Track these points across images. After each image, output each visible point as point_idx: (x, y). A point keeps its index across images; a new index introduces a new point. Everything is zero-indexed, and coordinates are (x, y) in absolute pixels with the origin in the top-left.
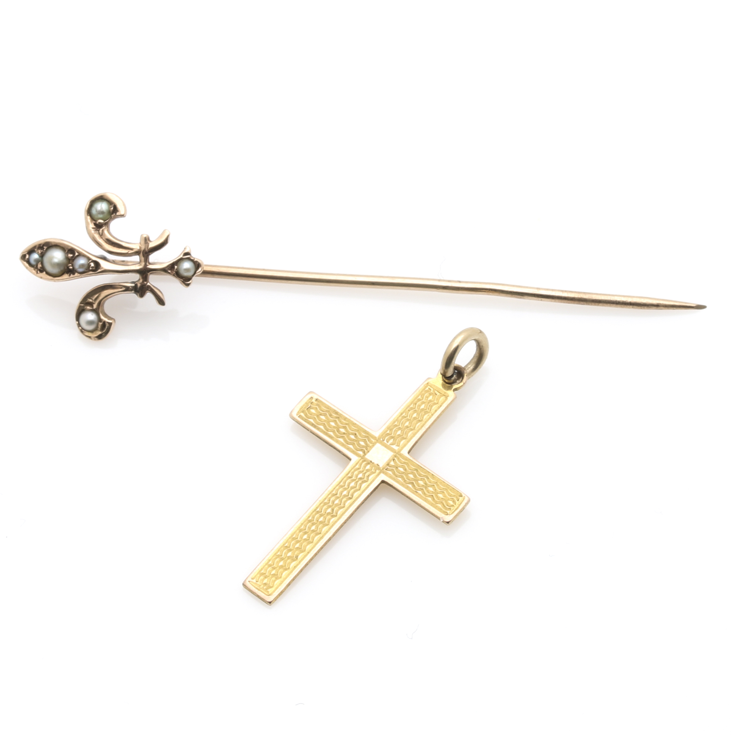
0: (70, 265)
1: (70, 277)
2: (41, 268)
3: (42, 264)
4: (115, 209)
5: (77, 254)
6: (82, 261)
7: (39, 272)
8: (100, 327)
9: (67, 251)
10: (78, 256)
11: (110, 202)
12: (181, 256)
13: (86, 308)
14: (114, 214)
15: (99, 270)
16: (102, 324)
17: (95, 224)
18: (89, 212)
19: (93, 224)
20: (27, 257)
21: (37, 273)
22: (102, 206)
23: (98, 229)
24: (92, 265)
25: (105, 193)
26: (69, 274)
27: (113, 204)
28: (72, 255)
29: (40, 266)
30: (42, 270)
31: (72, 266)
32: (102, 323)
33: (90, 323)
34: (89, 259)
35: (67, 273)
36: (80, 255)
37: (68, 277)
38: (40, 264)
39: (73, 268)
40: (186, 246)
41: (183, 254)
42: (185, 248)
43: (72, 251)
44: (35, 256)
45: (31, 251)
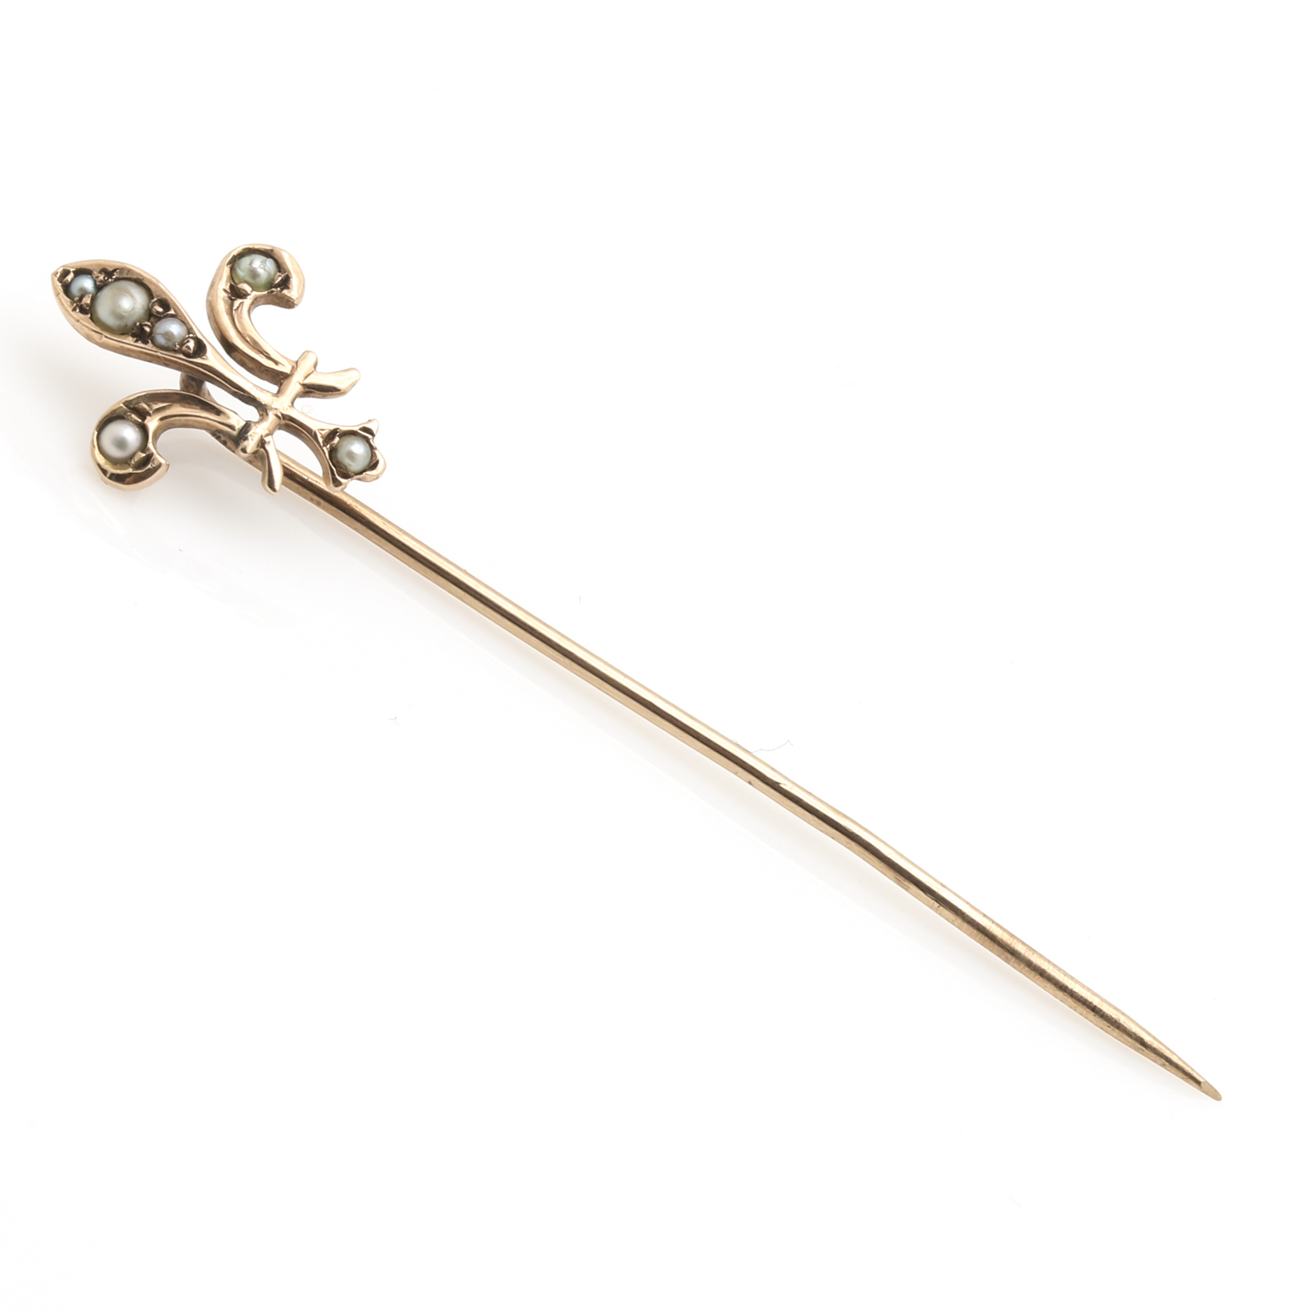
0: (149, 324)
1: (136, 344)
2: (87, 305)
3: (93, 299)
4: (285, 283)
5: (172, 312)
6: (175, 329)
7: (78, 310)
8: (136, 459)
9: (155, 299)
10: (172, 316)
11: (280, 266)
12: (356, 429)
13: (130, 415)
14: (279, 289)
15: (198, 360)
16: (144, 457)
17: (231, 287)
18: (234, 262)
19: (229, 284)
20: (69, 278)
21: (74, 310)
22: (263, 267)
23: (233, 298)
24: (191, 344)
25: (280, 249)
26: (135, 339)
27: (286, 274)
28: (161, 310)
29: (87, 300)
30: (88, 310)
31: (152, 328)
32: (144, 455)
33: (121, 443)
34: (190, 330)
35: (133, 335)
36: (178, 317)
37: (132, 343)
38: (89, 297)
39: (151, 332)
40: (374, 419)
41: (361, 426)
42: (370, 421)
43: (165, 304)
44: (87, 284)
45: (81, 272)
